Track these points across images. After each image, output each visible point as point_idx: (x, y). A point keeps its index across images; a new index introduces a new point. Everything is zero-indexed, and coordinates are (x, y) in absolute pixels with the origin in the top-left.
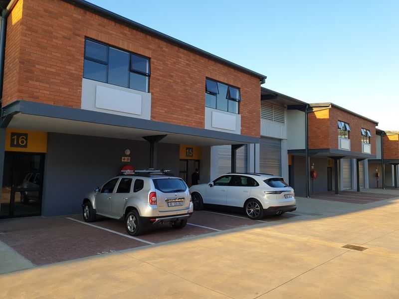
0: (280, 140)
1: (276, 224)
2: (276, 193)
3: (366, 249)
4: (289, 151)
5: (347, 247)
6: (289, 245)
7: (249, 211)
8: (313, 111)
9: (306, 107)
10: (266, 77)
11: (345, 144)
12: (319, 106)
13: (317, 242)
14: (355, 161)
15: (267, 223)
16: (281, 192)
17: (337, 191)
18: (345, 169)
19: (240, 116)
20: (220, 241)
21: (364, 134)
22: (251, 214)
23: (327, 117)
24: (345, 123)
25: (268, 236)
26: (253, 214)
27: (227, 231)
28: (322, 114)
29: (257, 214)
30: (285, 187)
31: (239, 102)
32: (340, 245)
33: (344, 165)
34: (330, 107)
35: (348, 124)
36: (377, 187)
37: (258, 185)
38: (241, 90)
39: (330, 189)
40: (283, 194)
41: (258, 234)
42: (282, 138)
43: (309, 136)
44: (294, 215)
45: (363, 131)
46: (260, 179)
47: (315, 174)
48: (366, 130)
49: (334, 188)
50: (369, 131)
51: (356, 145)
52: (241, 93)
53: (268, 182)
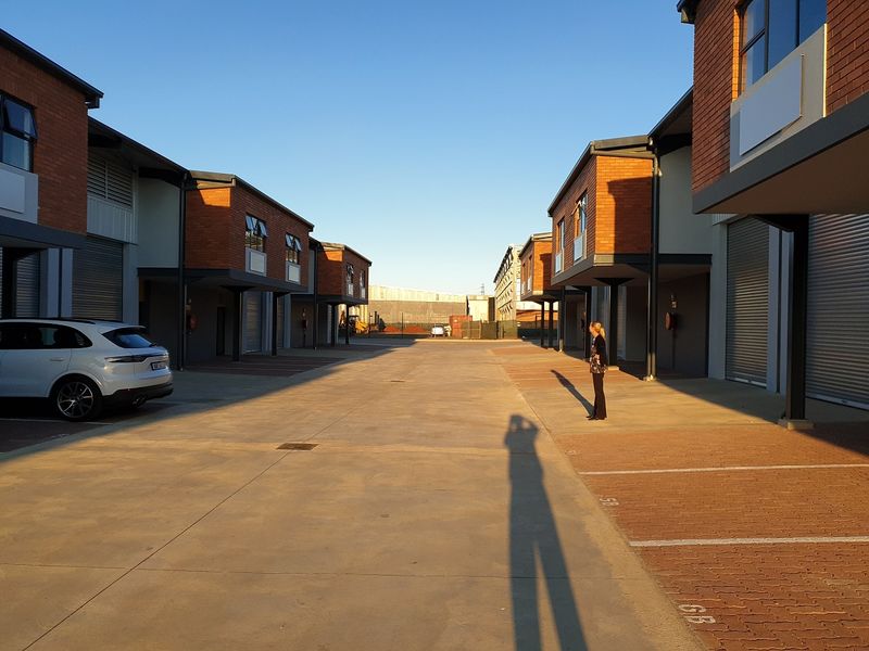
0: (122, 244)
1: (134, 426)
2: (133, 359)
3: (315, 445)
4: (142, 272)
5: (286, 447)
6: (179, 458)
7: (65, 405)
8: (199, 187)
9: (183, 177)
10: (101, 95)
11: (257, 263)
12: (210, 179)
13: (231, 447)
14: (270, 295)
15: (109, 425)
16: (142, 358)
17: (236, 356)
18: (252, 311)
19: (35, 177)
20: (12, 473)
21: (290, 244)
22: (70, 411)
23: (227, 204)
24: (259, 220)
25: (127, 449)
26: (76, 410)
27: (19, 451)
28: (217, 197)
29: (85, 409)
30: (150, 346)
31: (32, 141)
32: (273, 447)
33: (249, 305)
34: (233, 184)
35: (264, 223)
36: (304, 347)
37: (88, 343)
38: (38, 112)
39: (220, 352)
40: (148, 361)
41: (101, 449)
42: (125, 240)
43: (187, 239)
44: (167, 406)
45: (289, 239)
46: (94, 331)
47: (192, 322)
48: (294, 237)
49: (229, 350)
50: (299, 239)
51: (276, 267)
52: (39, 121)
53: (113, 336)
